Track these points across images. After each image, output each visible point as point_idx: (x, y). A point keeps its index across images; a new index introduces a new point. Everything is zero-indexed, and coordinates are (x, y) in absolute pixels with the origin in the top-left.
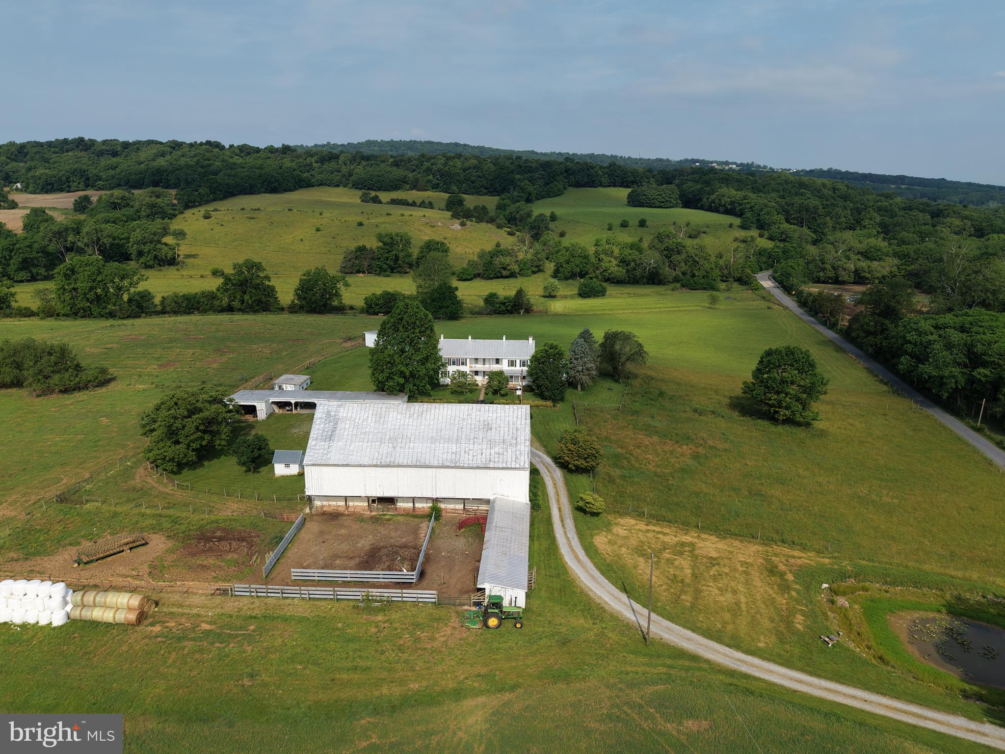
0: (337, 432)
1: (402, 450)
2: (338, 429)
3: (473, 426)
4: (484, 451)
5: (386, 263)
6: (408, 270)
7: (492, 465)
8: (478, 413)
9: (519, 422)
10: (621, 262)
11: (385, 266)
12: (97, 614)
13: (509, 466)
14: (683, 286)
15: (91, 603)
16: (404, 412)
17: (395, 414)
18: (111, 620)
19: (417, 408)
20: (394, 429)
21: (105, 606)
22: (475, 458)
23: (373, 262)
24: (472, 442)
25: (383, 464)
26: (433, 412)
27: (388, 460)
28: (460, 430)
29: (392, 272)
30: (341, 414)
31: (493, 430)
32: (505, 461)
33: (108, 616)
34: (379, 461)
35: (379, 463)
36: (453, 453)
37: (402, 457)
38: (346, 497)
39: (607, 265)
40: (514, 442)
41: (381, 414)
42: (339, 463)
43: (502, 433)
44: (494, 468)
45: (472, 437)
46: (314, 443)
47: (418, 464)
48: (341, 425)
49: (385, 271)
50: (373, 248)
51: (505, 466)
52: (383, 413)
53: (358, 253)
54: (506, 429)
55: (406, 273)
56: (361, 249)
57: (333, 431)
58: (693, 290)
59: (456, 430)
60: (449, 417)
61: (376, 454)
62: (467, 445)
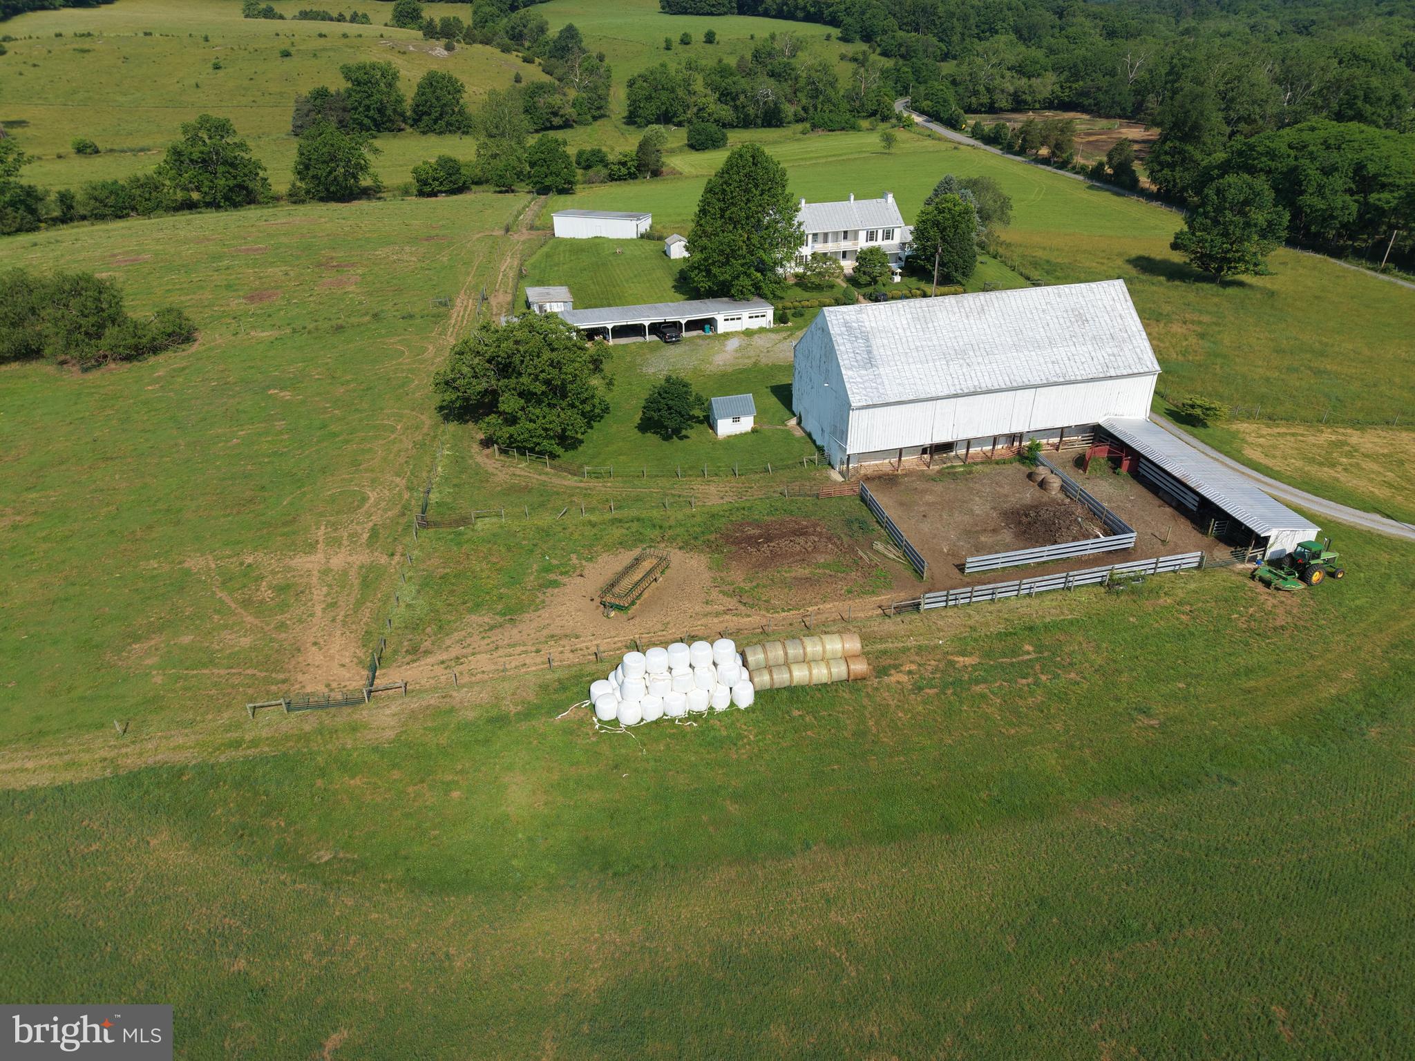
0: (875, 352)
1: (983, 367)
2: (875, 347)
3: (1062, 321)
4: (1093, 354)
5: (367, 116)
6: (403, 126)
7: (1113, 374)
8: (1058, 299)
9: (1118, 305)
10: (722, 95)
11: (366, 121)
12: (800, 675)
13: (1136, 371)
14: (814, 127)
15: (781, 661)
16: (956, 310)
17: (945, 313)
18: (825, 679)
19: (971, 303)
20: (955, 337)
21: (805, 660)
22: (1086, 366)
23: (347, 116)
24: (1071, 343)
25: (966, 391)
26: (996, 305)
27: (970, 384)
28: (1046, 328)
29: (379, 131)
30: (867, 324)
31: (1091, 322)
32: (1126, 364)
33: (820, 674)
34: (958, 387)
35: (960, 392)
36: (1053, 362)
37: (987, 378)
38: (901, 450)
39: (704, 100)
40: (1125, 335)
41: (924, 317)
42: (903, 399)
43: (1103, 323)
44: (1117, 377)
45: (1068, 337)
46: (850, 373)
47: (1015, 384)
48: (876, 342)
49: (368, 129)
50: (342, 91)
51: (1131, 372)
52: (928, 315)
53: (318, 102)
54: (1107, 318)
55: (400, 130)
56: (322, 94)
57: (869, 352)
58: (830, 131)
59: (1042, 330)
60: (1021, 309)
61: (949, 378)
62: (1067, 349)
